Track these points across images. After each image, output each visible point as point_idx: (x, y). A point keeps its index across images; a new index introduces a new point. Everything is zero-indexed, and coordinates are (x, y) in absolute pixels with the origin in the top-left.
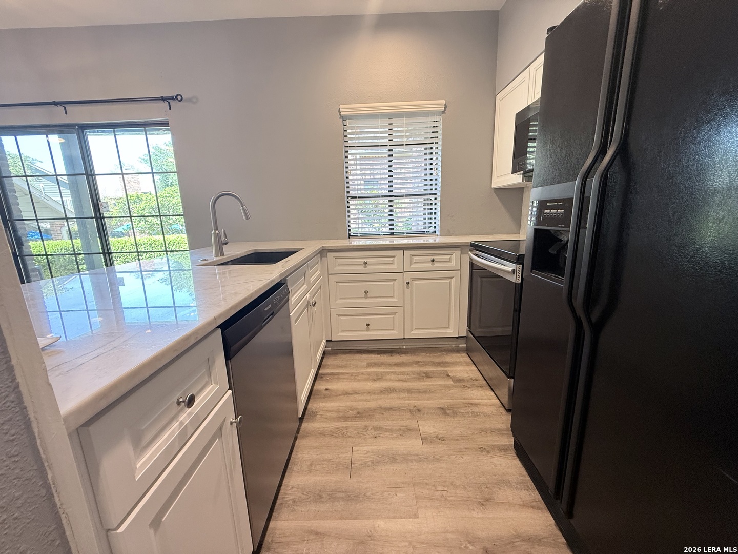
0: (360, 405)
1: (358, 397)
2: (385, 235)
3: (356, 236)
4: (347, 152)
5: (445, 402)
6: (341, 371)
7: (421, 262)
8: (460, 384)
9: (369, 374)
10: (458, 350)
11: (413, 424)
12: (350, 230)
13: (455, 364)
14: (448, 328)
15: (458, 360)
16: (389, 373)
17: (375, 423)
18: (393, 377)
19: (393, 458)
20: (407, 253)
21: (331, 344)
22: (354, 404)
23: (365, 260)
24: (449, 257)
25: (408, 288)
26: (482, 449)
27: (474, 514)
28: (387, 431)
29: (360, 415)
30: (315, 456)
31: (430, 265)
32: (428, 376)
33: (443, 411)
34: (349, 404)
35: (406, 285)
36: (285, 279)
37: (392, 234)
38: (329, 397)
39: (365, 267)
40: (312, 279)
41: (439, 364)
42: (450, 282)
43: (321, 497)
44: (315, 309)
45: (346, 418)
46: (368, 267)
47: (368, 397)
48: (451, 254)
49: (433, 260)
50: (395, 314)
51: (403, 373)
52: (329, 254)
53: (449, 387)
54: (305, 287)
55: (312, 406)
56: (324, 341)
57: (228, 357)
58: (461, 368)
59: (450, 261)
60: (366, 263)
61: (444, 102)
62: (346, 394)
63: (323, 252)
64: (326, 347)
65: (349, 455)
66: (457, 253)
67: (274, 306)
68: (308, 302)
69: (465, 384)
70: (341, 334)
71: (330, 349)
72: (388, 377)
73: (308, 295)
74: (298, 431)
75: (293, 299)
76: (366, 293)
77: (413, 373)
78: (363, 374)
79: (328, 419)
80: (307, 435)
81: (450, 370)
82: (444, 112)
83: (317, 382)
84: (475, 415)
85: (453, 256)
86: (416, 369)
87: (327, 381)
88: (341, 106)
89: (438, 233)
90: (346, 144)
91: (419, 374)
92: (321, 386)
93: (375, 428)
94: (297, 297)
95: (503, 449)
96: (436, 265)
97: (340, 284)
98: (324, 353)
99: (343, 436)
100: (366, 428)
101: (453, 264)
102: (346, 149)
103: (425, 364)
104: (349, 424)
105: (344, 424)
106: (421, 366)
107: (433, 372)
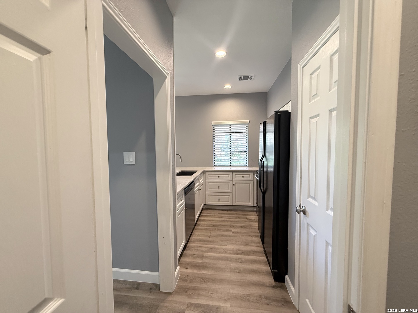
0: (214, 224)
1: (214, 222)
2: (228, 166)
3: (216, 166)
4: (214, 135)
5: (243, 225)
6: (209, 215)
7: (239, 177)
8: (250, 221)
9: (218, 216)
10: (253, 211)
11: (230, 229)
12: (214, 164)
13: (250, 215)
14: (249, 202)
15: (252, 214)
16: (225, 216)
17: (218, 228)
18: (226, 217)
19: (222, 236)
20: (234, 174)
21: (205, 206)
22: (212, 223)
23: (219, 175)
24: (249, 175)
25: (234, 186)
26: (250, 236)
27: (242, 247)
28: (222, 230)
29: (214, 226)
30: (199, 233)
31: (242, 178)
32: (239, 218)
33: (241, 227)
34: (210, 223)
35: (233, 185)
36: (194, 181)
37: (230, 166)
38: (204, 221)
39: (219, 178)
40: (200, 181)
41: (244, 215)
42: (250, 185)
43: (201, 241)
44: (201, 191)
45: (209, 226)
46: (220, 178)
47: (217, 222)
48: (250, 174)
49: (243, 176)
50: (229, 196)
51: (230, 217)
52: (206, 173)
53: (246, 221)
54: (198, 183)
55: (198, 223)
56: (203, 204)
57: (185, 196)
58: (252, 216)
59: (249, 177)
60: (219, 176)
61: (249, 121)
62: (210, 221)
63: (204, 172)
64: (203, 207)
65: (209, 234)
66: (252, 174)
67: (192, 187)
68: (199, 188)
69: (252, 221)
70: (209, 202)
71: (205, 208)
72: (225, 217)
73: (199, 186)
74: (194, 228)
75: (196, 186)
76: (219, 187)
77: (234, 217)
78: (216, 216)
79: (203, 226)
80: (197, 229)
81: (248, 217)
82: (249, 124)
83: (200, 217)
84: (251, 228)
85: (251, 175)
86: (236, 216)
87: (203, 217)
88: (212, 122)
89: (248, 166)
90: (214, 132)
91: (236, 217)
92: (201, 218)
93: (218, 229)
94: (197, 186)
95: (257, 236)
96: (244, 178)
97: (210, 184)
98: (202, 209)
99: (208, 230)
100: (215, 229)
101: (250, 178)
102: (214, 134)
103: (239, 215)
104: (210, 228)
105: (208, 228)
106: (237, 215)
107: (241, 217)
